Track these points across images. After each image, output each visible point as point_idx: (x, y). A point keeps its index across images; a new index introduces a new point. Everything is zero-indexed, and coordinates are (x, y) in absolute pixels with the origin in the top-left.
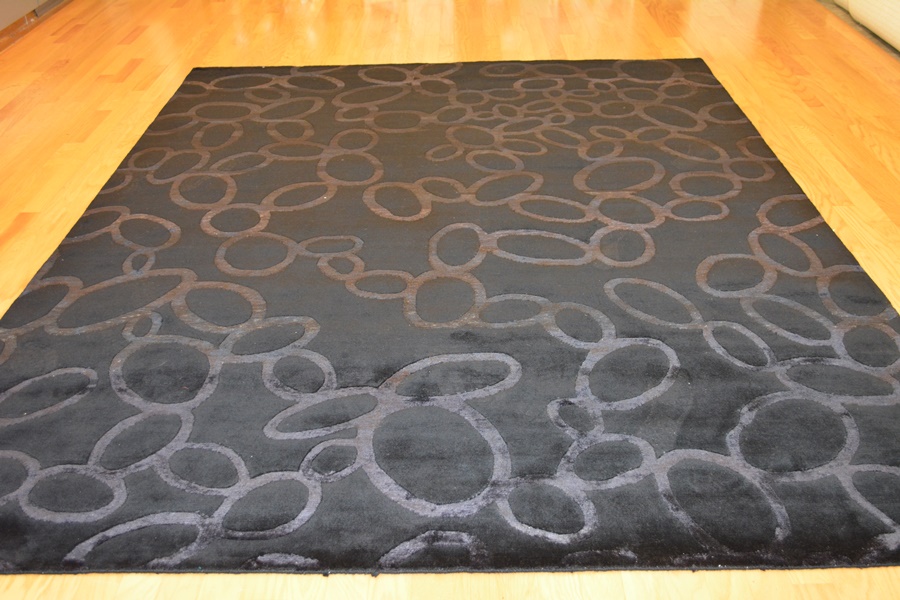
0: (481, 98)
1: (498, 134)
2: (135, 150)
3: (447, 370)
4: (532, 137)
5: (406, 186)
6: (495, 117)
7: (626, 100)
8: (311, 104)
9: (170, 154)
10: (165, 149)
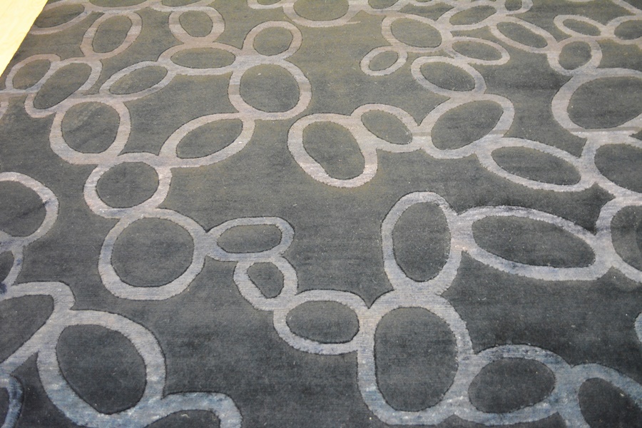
1: (444, 28)
9: (56, 65)
10: (50, 57)
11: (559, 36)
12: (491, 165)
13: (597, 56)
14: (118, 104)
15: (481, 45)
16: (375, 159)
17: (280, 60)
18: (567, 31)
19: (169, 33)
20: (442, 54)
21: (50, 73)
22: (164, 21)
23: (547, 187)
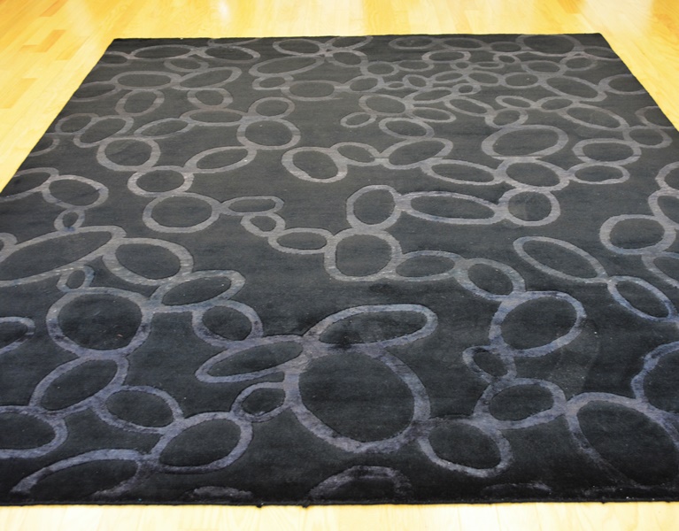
0: (391, 70)
1: (409, 103)
2: (61, 115)
3: (368, 320)
4: (441, 105)
5: (322, 150)
6: (406, 86)
7: (530, 72)
8: (229, 74)
9: (95, 119)
10: (90, 115)
11: (497, 107)
12: (430, 173)
13: (523, 119)
14: (150, 141)
15: (435, 112)
16: (346, 170)
17: (278, 119)
18: (505, 105)
19: (187, 103)
20: (404, 116)
21: (91, 124)
22: (184, 95)
23: (468, 183)
